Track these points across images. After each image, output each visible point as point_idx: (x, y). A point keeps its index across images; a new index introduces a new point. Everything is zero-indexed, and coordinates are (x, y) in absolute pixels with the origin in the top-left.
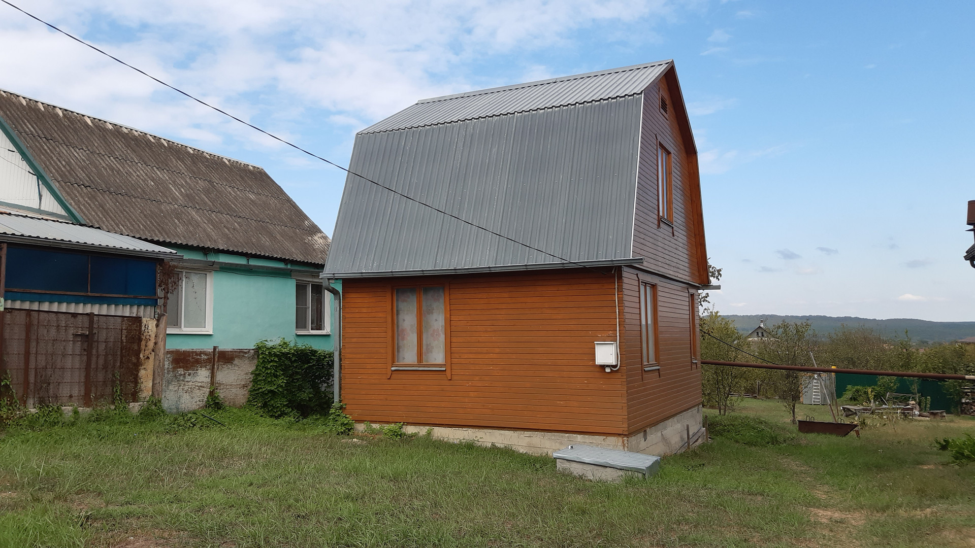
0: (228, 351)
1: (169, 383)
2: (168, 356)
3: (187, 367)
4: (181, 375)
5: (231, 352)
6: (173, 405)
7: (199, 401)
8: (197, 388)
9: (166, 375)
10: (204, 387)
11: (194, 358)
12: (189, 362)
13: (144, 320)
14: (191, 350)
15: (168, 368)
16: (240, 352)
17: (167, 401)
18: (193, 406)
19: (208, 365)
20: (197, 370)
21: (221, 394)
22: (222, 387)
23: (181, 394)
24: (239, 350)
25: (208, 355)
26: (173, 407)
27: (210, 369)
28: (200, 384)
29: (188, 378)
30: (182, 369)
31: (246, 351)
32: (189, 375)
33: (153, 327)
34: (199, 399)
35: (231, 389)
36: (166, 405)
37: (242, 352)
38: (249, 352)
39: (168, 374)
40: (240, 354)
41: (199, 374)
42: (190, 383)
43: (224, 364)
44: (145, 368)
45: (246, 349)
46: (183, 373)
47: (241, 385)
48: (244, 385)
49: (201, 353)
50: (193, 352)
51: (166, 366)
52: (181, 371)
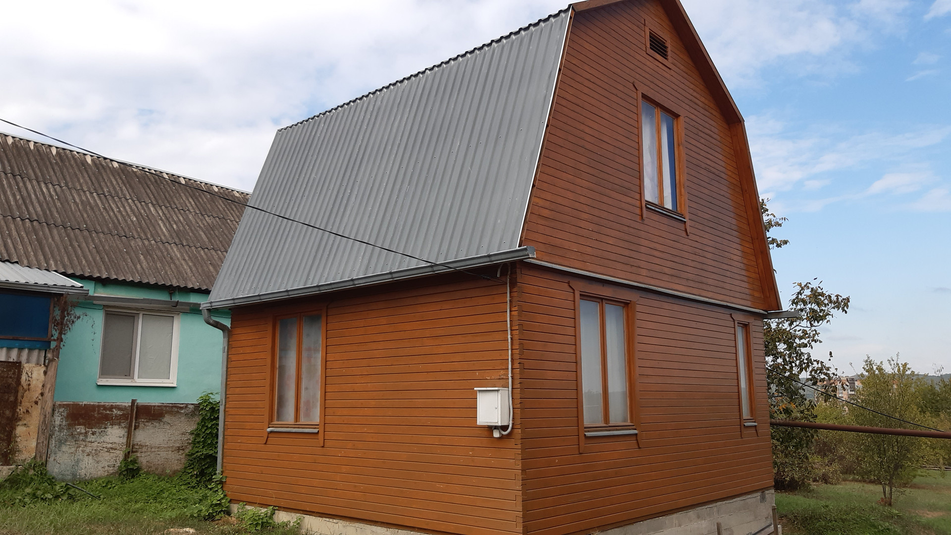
0: (154, 406)
1: (61, 442)
2: (62, 410)
3: (89, 424)
4: (81, 433)
5: (158, 406)
6: (68, 471)
7: (108, 466)
8: (106, 450)
9: (57, 433)
10: (116, 449)
11: (101, 413)
12: (93, 418)
13: (26, 367)
14: (97, 404)
15: (60, 425)
16: (172, 407)
17: (58, 465)
18: (99, 473)
19: (123, 422)
20: (106, 428)
21: (144, 459)
22: (144, 449)
23: (81, 457)
24: (170, 405)
25: (123, 411)
26: (67, 473)
27: (125, 427)
28: (110, 445)
29: (91, 438)
30: (82, 427)
31: (182, 406)
32: (93, 434)
33: (39, 374)
34: (109, 463)
35: (159, 453)
36: (56, 470)
37: (175, 407)
38: (186, 407)
39: (60, 431)
40: (174, 409)
41: (109, 433)
42: (96, 444)
43: (147, 421)
44: (25, 424)
45: (183, 404)
46: (83, 431)
47: (174, 448)
48: (179, 447)
49: (111, 408)
50: (99, 406)
51: (58, 423)
52: (81, 429)
